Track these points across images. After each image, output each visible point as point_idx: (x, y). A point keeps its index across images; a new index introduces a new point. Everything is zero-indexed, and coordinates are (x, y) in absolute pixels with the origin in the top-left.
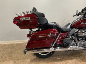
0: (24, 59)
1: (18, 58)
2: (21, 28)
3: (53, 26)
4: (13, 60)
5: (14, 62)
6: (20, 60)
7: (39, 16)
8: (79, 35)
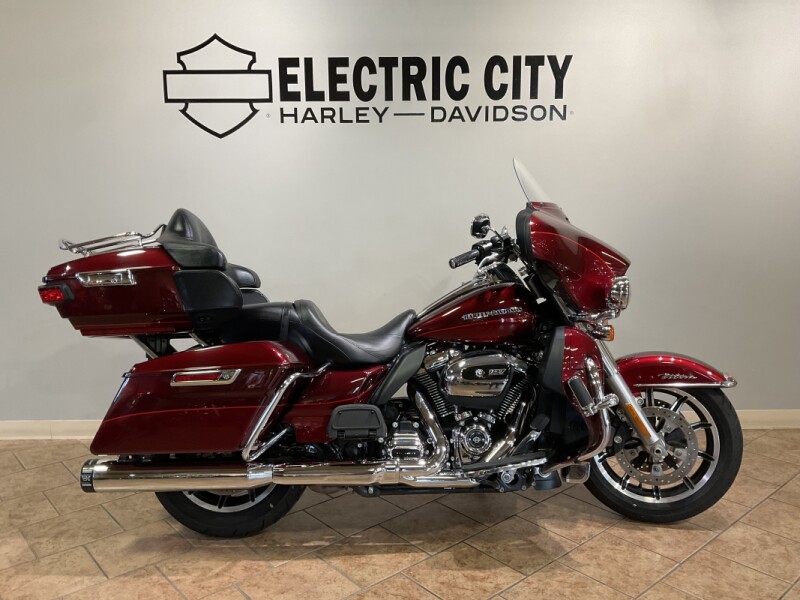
0: (98, 533)
1: (64, 528)
2: (85, 333)
3: (285, 322)
4: (25, 536)
5: (31, 547)
6: (73, 536)
7: (185, 264)
8: (450, 391)
